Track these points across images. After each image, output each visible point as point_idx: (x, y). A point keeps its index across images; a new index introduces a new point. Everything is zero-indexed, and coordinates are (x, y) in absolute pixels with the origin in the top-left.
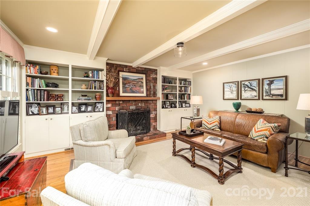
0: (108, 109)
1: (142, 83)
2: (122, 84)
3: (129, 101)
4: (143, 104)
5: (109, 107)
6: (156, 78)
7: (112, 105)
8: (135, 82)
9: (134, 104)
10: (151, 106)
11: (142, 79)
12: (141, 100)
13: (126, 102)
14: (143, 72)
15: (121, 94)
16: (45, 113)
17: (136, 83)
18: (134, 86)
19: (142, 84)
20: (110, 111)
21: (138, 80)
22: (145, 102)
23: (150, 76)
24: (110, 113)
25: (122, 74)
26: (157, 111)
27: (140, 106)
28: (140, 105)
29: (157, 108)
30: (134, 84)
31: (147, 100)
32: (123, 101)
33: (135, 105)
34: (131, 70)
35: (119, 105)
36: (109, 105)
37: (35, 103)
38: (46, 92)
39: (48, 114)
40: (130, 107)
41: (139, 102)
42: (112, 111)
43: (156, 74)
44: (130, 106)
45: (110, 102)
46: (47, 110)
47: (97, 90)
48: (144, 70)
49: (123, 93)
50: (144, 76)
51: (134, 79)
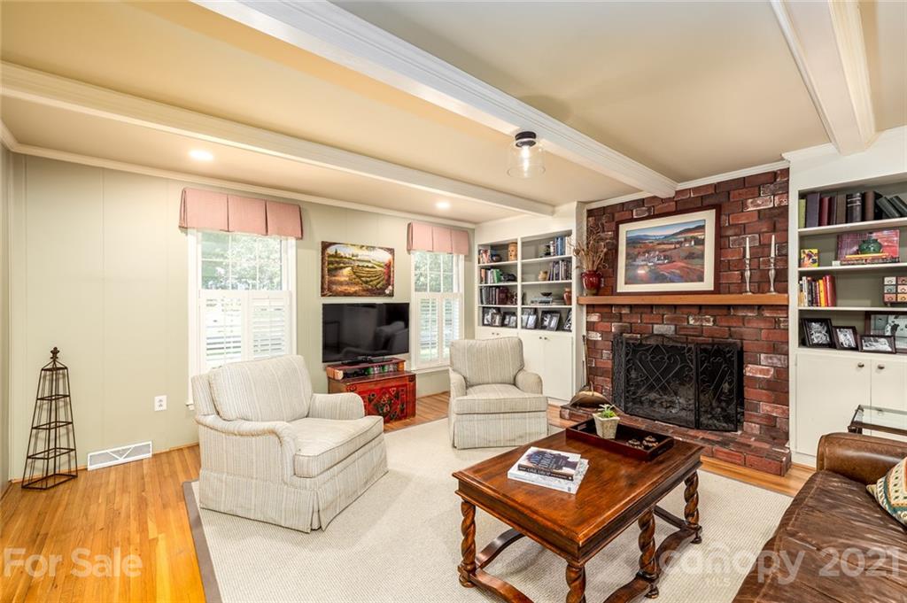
0: (591, 327)
1: (701, 242)
2: (627, 258)
3: (651, 306)
4: (708, 321)
5: (594, 322)
6: (780, 207)
7: (602, 317)
8: (672, 244)
9: (668, 319)
10: (752, 331)
11: (701, 228)
12: (700, 307)
13: (640, 310)
14: (706, 202)
15: (622, 287)
16: (497, 324)
17: (673, 246)
18: (665, 258)
19: (699, 247)
20: (597, 331)
21: (681, 238)
22: (716, 312)
23: (744, 205)
24: (596, 336)
25: (624, 229)
26: (787, 354)
27: (694, 328)
28: (692, 322)
29: (787, 342)
30: (664, 251)
31: (729, 307)
32: (631, 307)
33: (671, 321)
34: (660, 208)
35: (620, 317)
36: (595, 318)
37: (494, 308)
38: (497, 290)
39: (503, 325)
40: (655, 326)
41: (686, 310)
42: (603, 333)
43: (785, 189)
44: (653, 324)
45: (596, 309)
46: (504, 319)
47: (560, 281)
48: (711, 191)
49: (626, 283)
50: (708, 217)
51: (666, 237)
